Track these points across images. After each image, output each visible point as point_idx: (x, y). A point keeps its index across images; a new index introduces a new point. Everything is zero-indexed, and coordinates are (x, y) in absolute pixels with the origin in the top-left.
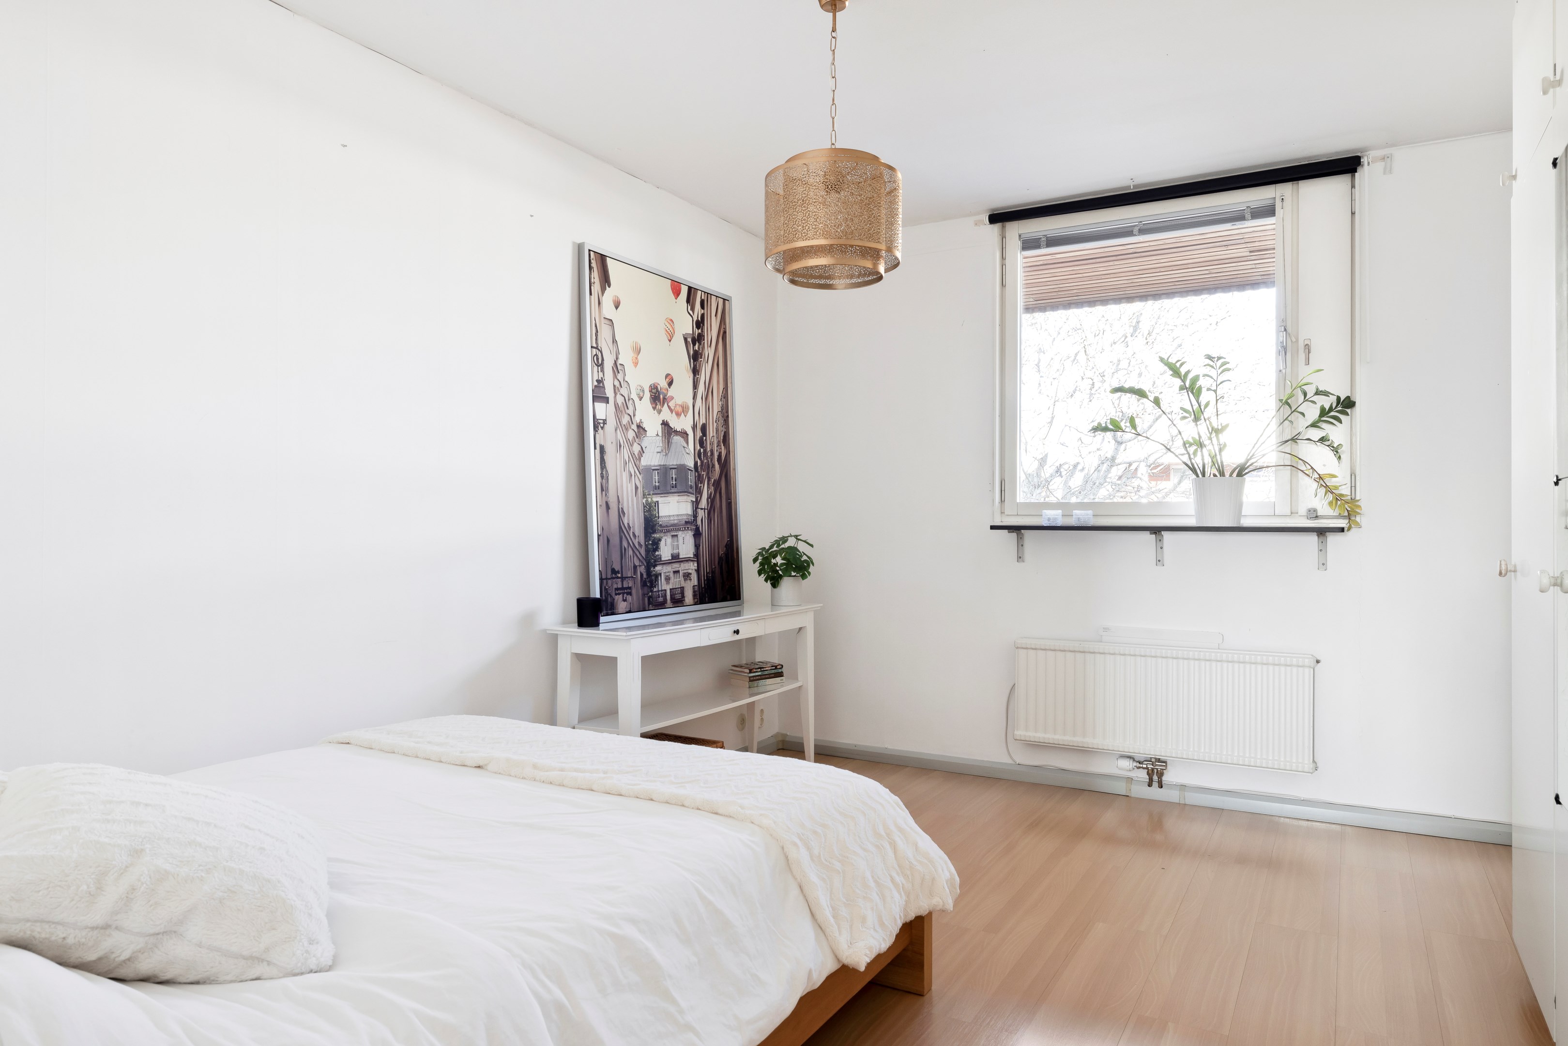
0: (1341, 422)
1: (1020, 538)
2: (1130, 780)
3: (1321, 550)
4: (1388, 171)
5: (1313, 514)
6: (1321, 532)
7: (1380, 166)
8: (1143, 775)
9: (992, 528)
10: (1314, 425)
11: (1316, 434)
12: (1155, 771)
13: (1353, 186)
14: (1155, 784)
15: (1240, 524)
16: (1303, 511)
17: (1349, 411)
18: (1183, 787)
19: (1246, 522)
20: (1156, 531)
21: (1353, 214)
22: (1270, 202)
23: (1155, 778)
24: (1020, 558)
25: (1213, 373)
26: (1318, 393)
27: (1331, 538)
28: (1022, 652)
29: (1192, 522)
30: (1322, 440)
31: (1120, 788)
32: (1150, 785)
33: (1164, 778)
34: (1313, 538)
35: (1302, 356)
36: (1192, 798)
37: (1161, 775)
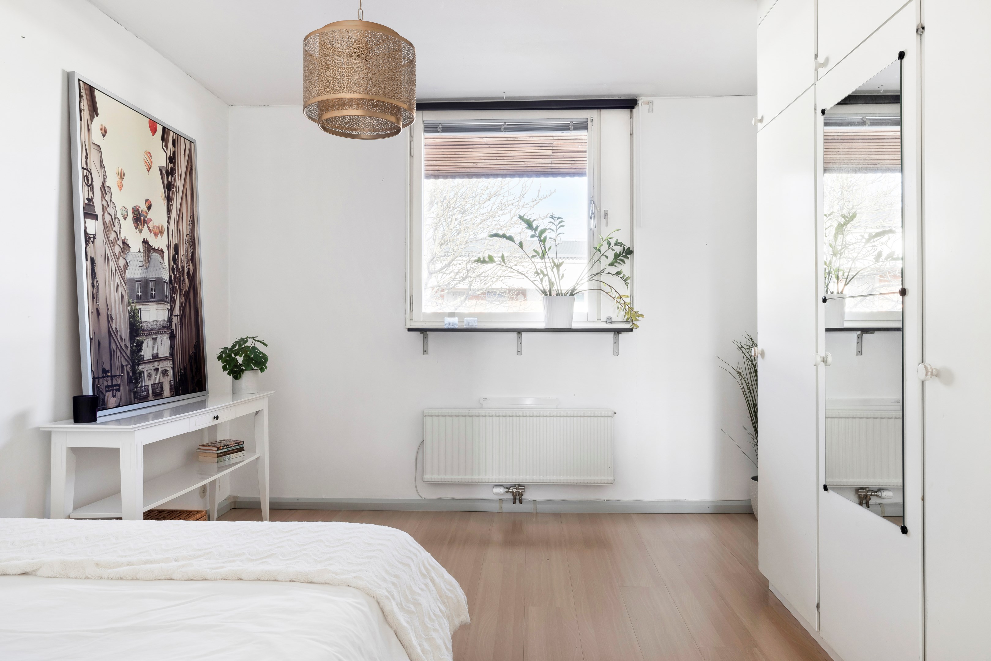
0: (625, 263)
1: (425, 338)
2: (501, 501)
3: (615, 343)
4: (651, 111)
5: (609, 320)
6: (618, 331)
7: (647, 106)
8: (510, 497)
9: (409, 330)
10: (611, 264)
11: (614, 270)
12: (517, 493)
13: (631, 118)
14: (517, 502)
15: (571, 326)
16: (604, 319)
17: (629, 256)
18: (534, 501)
19: (574, 326)
20: (519, 331)
21: (631, 134)
22: (584, 121)
23: (517, 498)
24: (425, 352)
25: (554, 227)
26: (617, 244)
27: (622, 336)
28: (428, 419)
29: (542, 326)
30: (618, 274)
31: (494, 507)
32: (514, 503)
33: (523, 497)
34: (611, 335)
35: (604, 221)
36: (541, 507)
37: (521, 495)
